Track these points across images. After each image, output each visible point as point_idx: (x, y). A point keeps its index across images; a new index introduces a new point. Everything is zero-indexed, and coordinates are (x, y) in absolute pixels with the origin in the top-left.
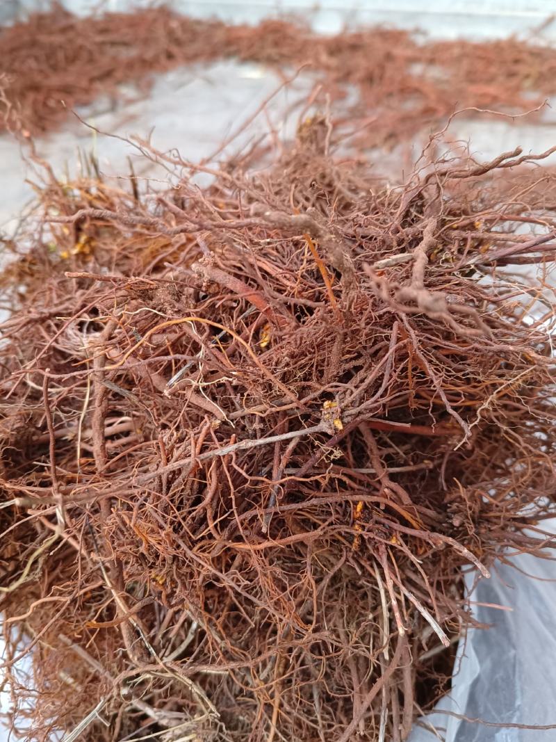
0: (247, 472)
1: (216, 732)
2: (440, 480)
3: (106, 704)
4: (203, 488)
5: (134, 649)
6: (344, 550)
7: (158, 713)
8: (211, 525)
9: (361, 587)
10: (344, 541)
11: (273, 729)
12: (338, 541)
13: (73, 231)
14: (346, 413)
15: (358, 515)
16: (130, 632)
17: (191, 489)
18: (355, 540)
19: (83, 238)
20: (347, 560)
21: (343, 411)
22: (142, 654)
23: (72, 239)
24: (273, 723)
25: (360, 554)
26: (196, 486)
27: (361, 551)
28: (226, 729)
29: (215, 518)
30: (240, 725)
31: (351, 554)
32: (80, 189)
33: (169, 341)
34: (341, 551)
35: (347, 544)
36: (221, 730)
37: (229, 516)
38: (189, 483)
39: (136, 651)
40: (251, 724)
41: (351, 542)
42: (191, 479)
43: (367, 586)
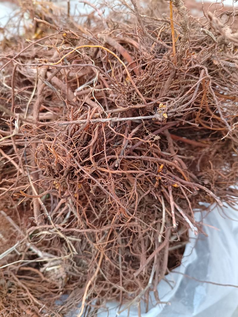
0: (115, 130)
1: (71, 266)
2: (197, 166)
3: (20, 245)
4: (89, 138)
5: (39, 218)
6: (150, 186)
7: (44, 254)
8: (91, 156)
9: (153, 208)
10: (151, 182)
11: (98, 268)
12: (148, 182)
13: (35, 27)
14: (170, 111)
15: (160, 170)
16: (38, 211)
17: (83, 138)
18: (157, 183)
19: (39, 31)
20: (151, 191)
21: (168, 110)
22: (42, 222)
23: (33, 30)
24: (99, 265)
25: (157, 190)
26: (86, 137)
27: (158, 188)
28: (76, 265)
29: (93, 154)
30: (82, 265)
31: (153, 189)
32: (42, 5)
33: (78, 76)
34: (148, 187)
35: (152, 184)
36: (73, 265)
37: (101, 153)
38: (83, 135)
39: (40, 220)
40: (88, 265)
41: (154, 183)
42: (84, 132)
43: (156, 208)
